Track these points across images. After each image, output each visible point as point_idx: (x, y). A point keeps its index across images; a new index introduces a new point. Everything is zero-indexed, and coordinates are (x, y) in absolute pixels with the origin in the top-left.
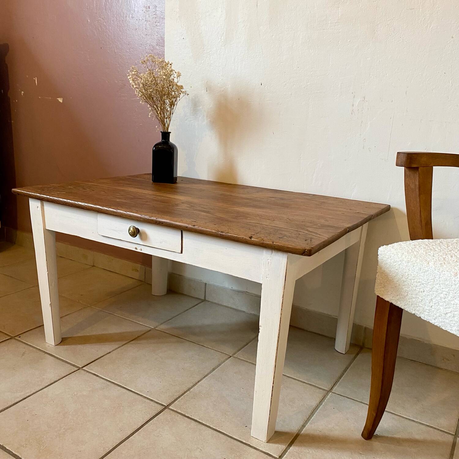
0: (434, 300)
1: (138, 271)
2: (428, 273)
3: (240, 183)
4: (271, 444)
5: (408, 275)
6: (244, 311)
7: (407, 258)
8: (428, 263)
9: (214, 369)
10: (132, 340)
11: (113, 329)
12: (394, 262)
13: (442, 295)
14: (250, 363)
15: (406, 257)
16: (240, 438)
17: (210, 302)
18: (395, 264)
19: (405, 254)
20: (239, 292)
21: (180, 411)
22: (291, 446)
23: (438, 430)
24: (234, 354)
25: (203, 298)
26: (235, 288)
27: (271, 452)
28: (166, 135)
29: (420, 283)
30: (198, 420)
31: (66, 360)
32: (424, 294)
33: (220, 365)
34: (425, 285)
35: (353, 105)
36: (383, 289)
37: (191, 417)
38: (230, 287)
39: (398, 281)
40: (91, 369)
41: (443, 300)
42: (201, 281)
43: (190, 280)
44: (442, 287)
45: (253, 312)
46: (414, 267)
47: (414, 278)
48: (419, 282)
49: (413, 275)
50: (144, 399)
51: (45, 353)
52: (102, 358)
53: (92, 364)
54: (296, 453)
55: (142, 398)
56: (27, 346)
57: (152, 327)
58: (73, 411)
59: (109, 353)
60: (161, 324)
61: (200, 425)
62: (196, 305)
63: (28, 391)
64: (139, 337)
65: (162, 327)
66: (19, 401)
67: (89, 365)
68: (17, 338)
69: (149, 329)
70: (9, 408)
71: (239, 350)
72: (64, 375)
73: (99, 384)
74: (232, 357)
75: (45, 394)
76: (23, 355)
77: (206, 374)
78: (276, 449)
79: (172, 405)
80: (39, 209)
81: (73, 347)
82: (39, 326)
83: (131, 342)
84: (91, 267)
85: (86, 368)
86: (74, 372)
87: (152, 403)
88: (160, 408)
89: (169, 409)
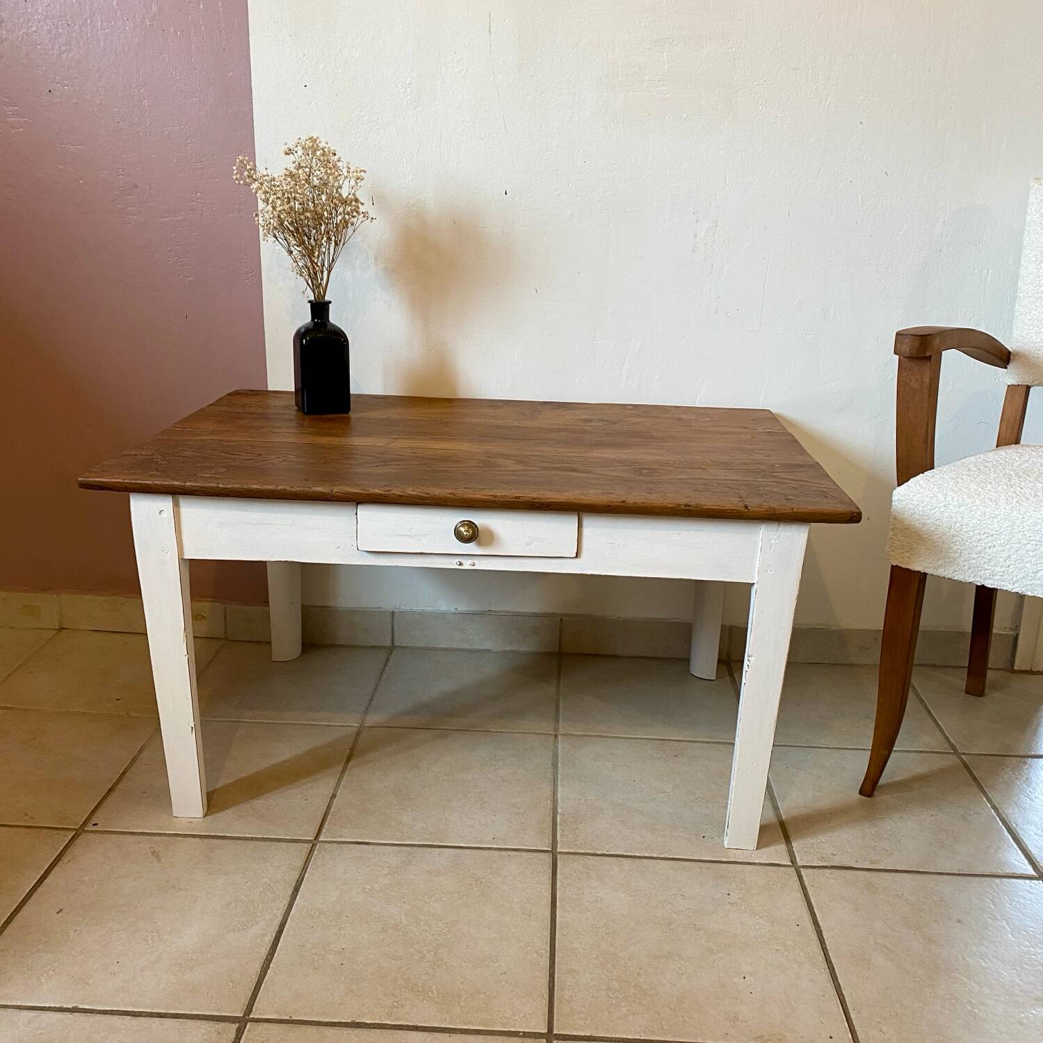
0: (1013, 557)
1: (203, 617)
2: (999, 519)
4: (764, 850)
5: (962, 525)
6: (490, 650)
7: (955, 499)
8: (997, 504)
9: (555, 765)
10: (348, 761)
11: (284, 751)
12: (931, 510)
13: (1029, 547)
14: (597, 736)
15: (953, 499)
16: (715, 857)
17: (408, 647)
18: (933, 511)
19: (949, 494)
20: (474, 614)
21: (582, 851)
22: (791, 842)
24: (556, 729)
25: (389, 644)
26: (463, 608)
27: (775, 860)
28: (320, 308)
29: (986, 535)
30: (625, 854)
31: (266, 837)
32: (995, 551)
33: (555, 756)
34: (995, 536)
35: (695, 236)
36: (907, 555)
37: (608, 853)
38: (452, 609)
39: (940, 538)
40: (341, 836)
41: (1031, 553)
42: (381, 610)
43: (353, 612)
44: (1028, 535)
45: (508, 648)
46: (973, 512)
47: (973, 529)
48: (984, 533)
49: (971, 525)
50: (504, 853)
51: (200, 837)
52: (332, 810)
53: (326, 826)
54: (808, 849)
55: (498, 853)
56: (140, 838)
57: (355, 725)
58: (403, 918)
59: (334, 796)
60: (366, 712)
61: (638, 861)
62: (387, 660)
63: (267, 917)
64: (352, 749)
65: (373, 719)
66: (275, 940)
67: (324, 830)
68: (90, 827)
69: (355, 730)
70: (272, 959)
71: (557, 721)
72: (300, 864)
73: (392, 857)
74: (560, 737)
75: (312, 910)
76: (158, 857)
77: (550, 776)
78: (777, 853)
79: (559, 846)
80: (164, 515)
81: (244, 807)
82: (110, 790)
83: (350, 764)
84: (56, 632)
85: (326, 837)
86: (311, 851)
87: (524, 854)
88: (548, 858)
89: (560, 853)
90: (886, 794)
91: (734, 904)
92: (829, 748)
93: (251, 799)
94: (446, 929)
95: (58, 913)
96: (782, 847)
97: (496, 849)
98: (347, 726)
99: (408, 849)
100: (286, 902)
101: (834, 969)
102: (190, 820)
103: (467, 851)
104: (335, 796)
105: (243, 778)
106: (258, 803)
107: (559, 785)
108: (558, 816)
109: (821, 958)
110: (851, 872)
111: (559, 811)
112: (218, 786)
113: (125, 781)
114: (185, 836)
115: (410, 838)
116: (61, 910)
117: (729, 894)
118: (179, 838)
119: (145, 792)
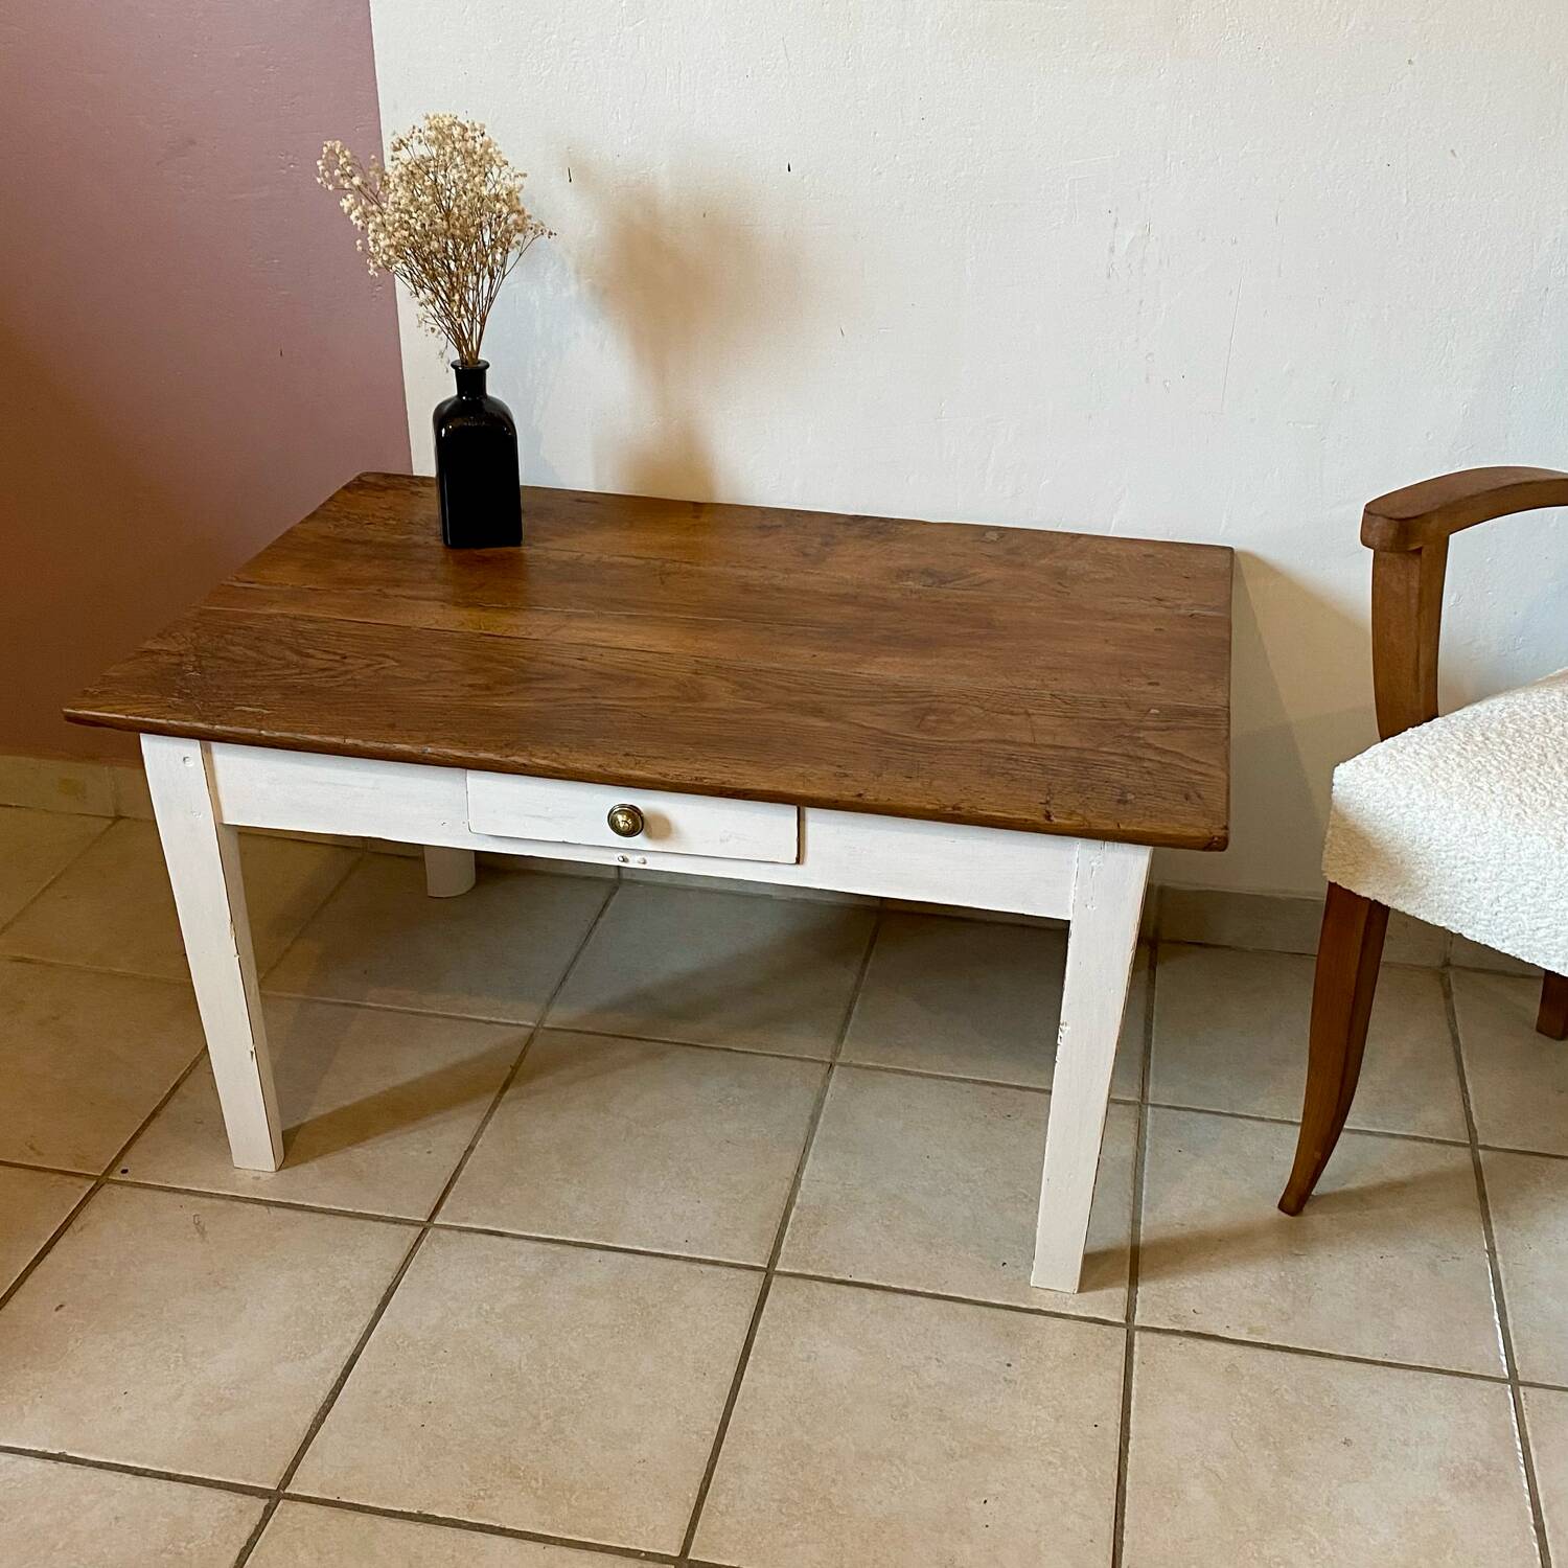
0: (1503, 901)
2: (1486, 839)
3: (724, 496)
4: (1090, 1294)
5: (1430, 840)
6: (770, 897)
7: (1424, 798)
8: (1485, 814)
9: (814, 1120)
10: (505, 1087)
11: (414, 1064)
12: (1387, 808)
13: (1526, 890)
14: (895, 1071)
15: (1420, 796)
16: (1009, 1299)
17: (641, 883)
18: (1390, 811)
19: (1415, 787)
21: (811, 1273)
22: (1137, 1285)
23: (1431, 1141)
24: (836, 1053)
27: (1101, 1314)
28: (471, 376)
29: (1464, 861)
30: (875, 1282)
31: (358, 1211)
32: (1477, 887)
33: (820, 1101)
34: (1478, 865)
35: (1112, 250)
36: (1351, 869)
37: (850, 1279)
39: (1398, 853)
40: (466, 1219)
41: (1529, 901)
44: (1526, 872)
46: (1448, 823)
47: (1446, 849)
48: (1463, 858)
49: (1445, 842)
50: (695, 1267)
51: (268, 1204)
52: (463, 1173)
53: (448, 1200)
54: (1158, 1298)
55: (685, 1266)
56: (182, 1197)
57: (530, 1024)
58: (524, 1361)
59: (471, 1148)
60: (549, 1003)
61: (891, 1296)
62: (605, 905)
63: (337, 1342)
64: (515, 1069)
65: (559, 1015)
66: (340, 1379)
67: (443, 1208)
68: (117, 1176)
69: (525, 1032)
70: (330, 1408)
71: (840, 1039)
72: (398, 1261)
73: (529, 1259)
74: (836, 1067)
75: (399, 1336)
76: (202, 1232)
77: (802, 1139)
78: (1108, 1302)
79: (780, 1261)
80: (190, 764)
81: (337, 1159)
82: (154, 1115)
83: (507, 1094)
84: (110, 822)
85: (445, 1219)
86: (419, 1240)
87: (724, 1271)
88: (757, 1280)
89: (780, 1274)
90: (1321, 1212)
91: (1010, 1382)
92: (1263, 1120)
93: (349, 1145)
94: (580, 1384)
95: (57, 1309)
96: (1120, 1293)
97: (686, 1259)
98: (518, 1025)
99: (558, 1248)
100: (366, 1322)
101: (1124, 1501)
102: (256, 1174)
103: (642, 1259)
104: (473, 1149)
105: (346, 1108)
106: (359, 1154)
107: (811, 1155)
108: (794, 1210)
109: (1110, 1482)
110: (1213, 1344)
111: (798, 1200)
112: (306, 1120)
113: (176, 1100)
114: (247, 1200)
115: (566, 1231)
116: (61, 1306)
117: (1009, 1365)
118: (236, 1204)
119: (201, 1123)
